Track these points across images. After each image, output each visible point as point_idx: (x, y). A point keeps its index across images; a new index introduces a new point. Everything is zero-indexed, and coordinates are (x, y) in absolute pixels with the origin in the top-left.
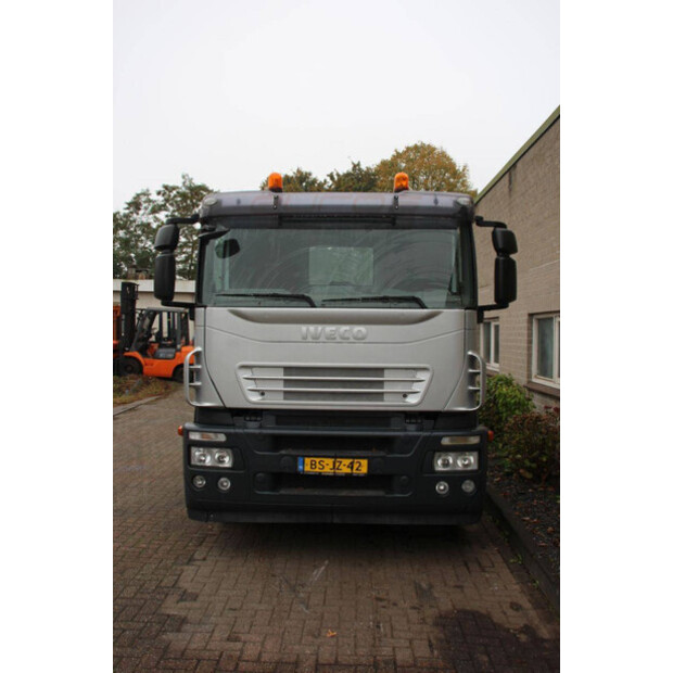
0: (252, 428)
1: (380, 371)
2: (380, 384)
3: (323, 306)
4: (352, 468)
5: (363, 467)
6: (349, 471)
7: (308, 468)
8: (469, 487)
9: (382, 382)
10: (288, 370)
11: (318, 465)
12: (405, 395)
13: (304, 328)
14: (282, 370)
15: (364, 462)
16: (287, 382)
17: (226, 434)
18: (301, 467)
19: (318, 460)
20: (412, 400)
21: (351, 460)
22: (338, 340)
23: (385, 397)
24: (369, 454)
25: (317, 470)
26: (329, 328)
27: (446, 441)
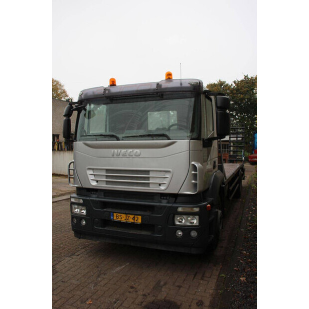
0: (94, 197)
1: (148, 172)
2: (148, 178)
3: (123, 140)
4: (134, 220)
5: (139, 220)
6: (133, 221)
7: (115, 218)
8: (194, 234)
9: (149, 177)
10: (107, 171)
11: (119, 217)
12: (160, 185)
13: (112, 150)
14: (105, 171)
15: (140, 217)
16: (107, 176)
17: (83, 200)
18: (112, 217)
19: (119, 214)
20: (163, 188)
21: (133, 216)
22: (128, 156)
23: (151, 185)
24: (142, 213)
25: (119, 219)
26: (123, 151)
27: (180, 209)
